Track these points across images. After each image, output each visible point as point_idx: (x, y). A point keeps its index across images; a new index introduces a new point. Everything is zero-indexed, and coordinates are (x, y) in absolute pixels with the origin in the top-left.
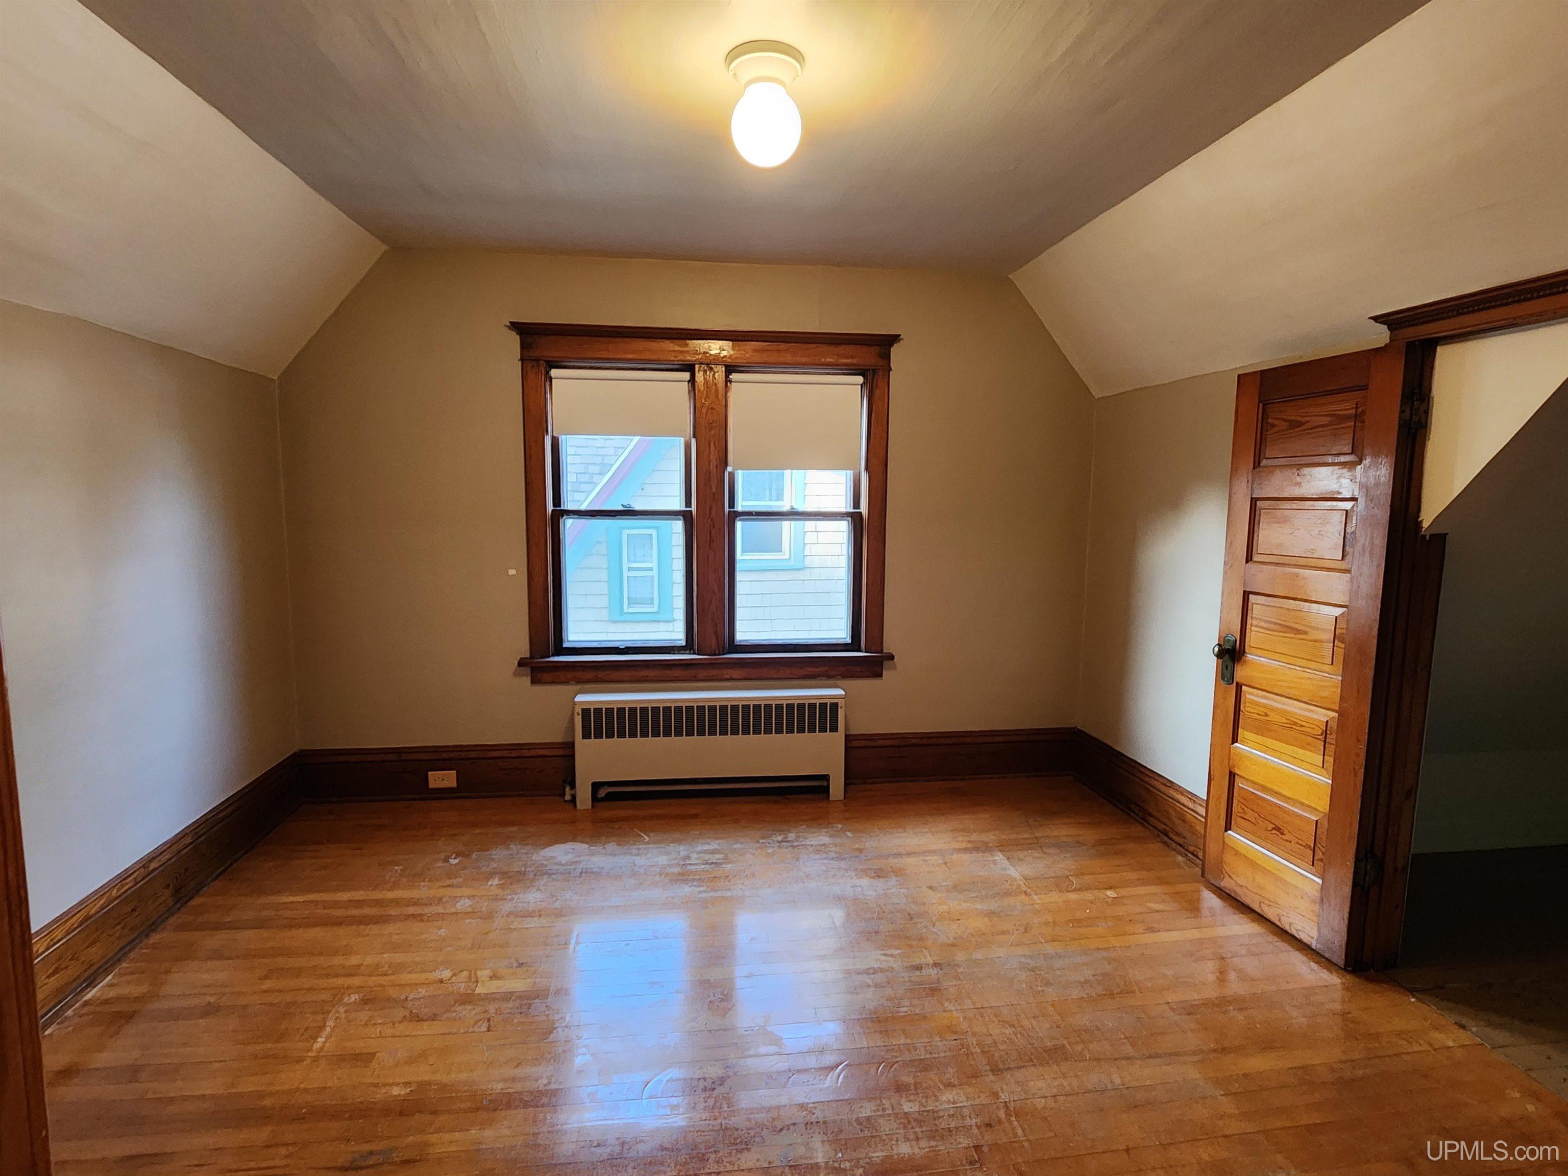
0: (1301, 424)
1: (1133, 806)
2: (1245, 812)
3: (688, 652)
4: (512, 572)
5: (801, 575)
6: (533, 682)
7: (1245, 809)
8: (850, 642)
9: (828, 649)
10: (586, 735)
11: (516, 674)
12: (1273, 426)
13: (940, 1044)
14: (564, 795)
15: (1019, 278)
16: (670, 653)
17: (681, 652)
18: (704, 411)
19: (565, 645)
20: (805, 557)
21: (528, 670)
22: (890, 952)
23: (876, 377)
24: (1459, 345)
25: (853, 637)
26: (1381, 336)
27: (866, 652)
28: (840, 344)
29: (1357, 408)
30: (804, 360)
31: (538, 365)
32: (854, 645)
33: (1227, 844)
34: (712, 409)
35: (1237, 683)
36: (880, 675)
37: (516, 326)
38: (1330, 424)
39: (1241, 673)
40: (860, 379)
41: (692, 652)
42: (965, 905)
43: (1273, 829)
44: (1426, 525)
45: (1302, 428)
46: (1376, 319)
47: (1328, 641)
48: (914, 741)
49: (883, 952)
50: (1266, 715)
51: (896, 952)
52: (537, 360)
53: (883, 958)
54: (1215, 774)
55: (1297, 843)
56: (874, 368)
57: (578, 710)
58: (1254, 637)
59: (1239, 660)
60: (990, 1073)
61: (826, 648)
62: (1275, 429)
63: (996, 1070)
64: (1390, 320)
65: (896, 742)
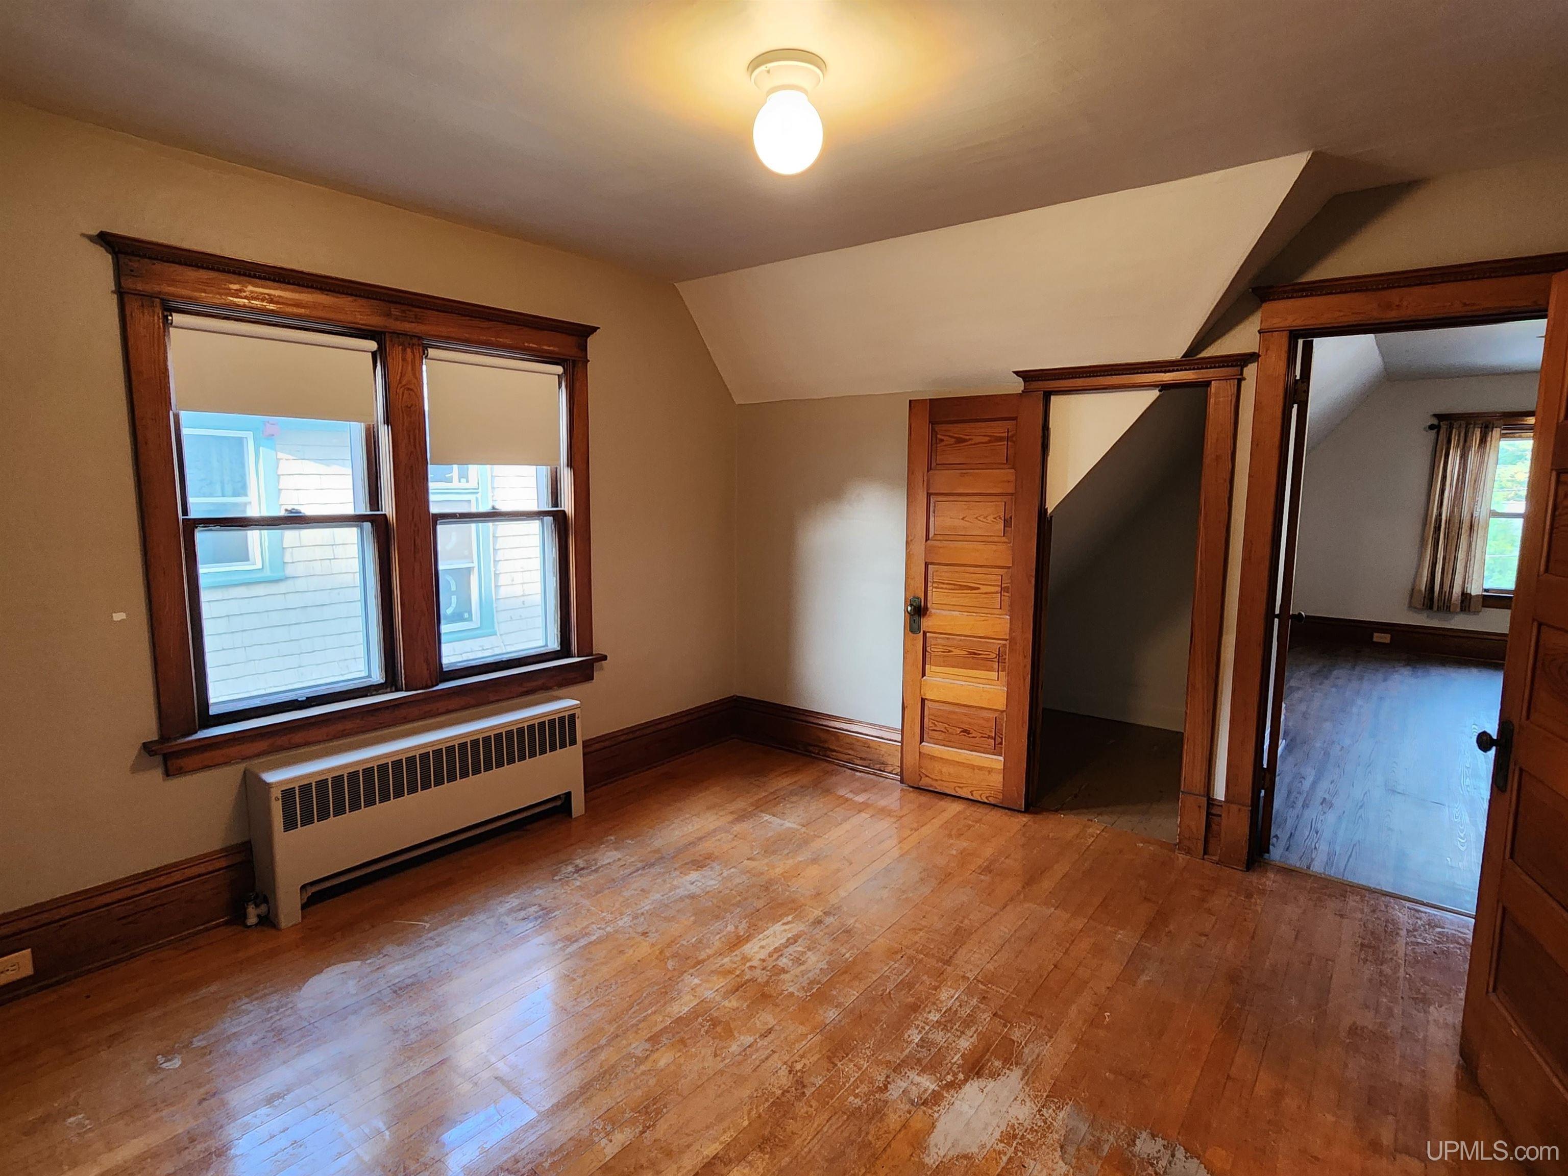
0: (965, 441)
1: (811, 748)
2: (936, 726)
3: (389, 690)
4: (119, 616)
5: (282, 587)
6: (168, 774)
7: (936, 723)
8: (559, 649)
9: (541, 659)
10: (290, 824)
11: (136, 768)
12: (942, 440)
13: (896, 965)
14: (245, 916)
15: (688, 290)
16: (366, 696)
17: (380, 692)
18: (400, 391)
19: (213, 711)
20: (286, 565)
21: (158, 759)
22: (785, 920)
23: (576, 369)
24: (1067, 396)
25: (562, 644)
26: (1018, 385)
27: (578, 657)
28: (543, 329)
29: (1008, 432)
30: (508, 342)
31: (152, 306)
32: (565, 651)
33: (924, 754)
34: (409, 389)
35: (924, 632)
36: (591, 678)
37: (105, 240)
38: (990, 442)
39: (926, 623)
40: (559, 369)
41: (394, 690)
42: (790, 862)
43: (961, 732)
44: (1049, 511)
45: (966, 444)
46: (1017, 373)
47: (997, 593)
48: (622, 738)
49: (781, 923)
50: (950, 651)
51: (790, 918)
52: (151, 296)
53: (786, 927)
54: (908, 703)
55: (982, 737)
56: (573, 358)
57: (276, 793)
58: (935, 597)
59: (925, 614)
60: (945, 967)
61: (538, 659)
62: (943, 444)
63: (948, 962)
64: (1027, 376)
65: (607, 743)
